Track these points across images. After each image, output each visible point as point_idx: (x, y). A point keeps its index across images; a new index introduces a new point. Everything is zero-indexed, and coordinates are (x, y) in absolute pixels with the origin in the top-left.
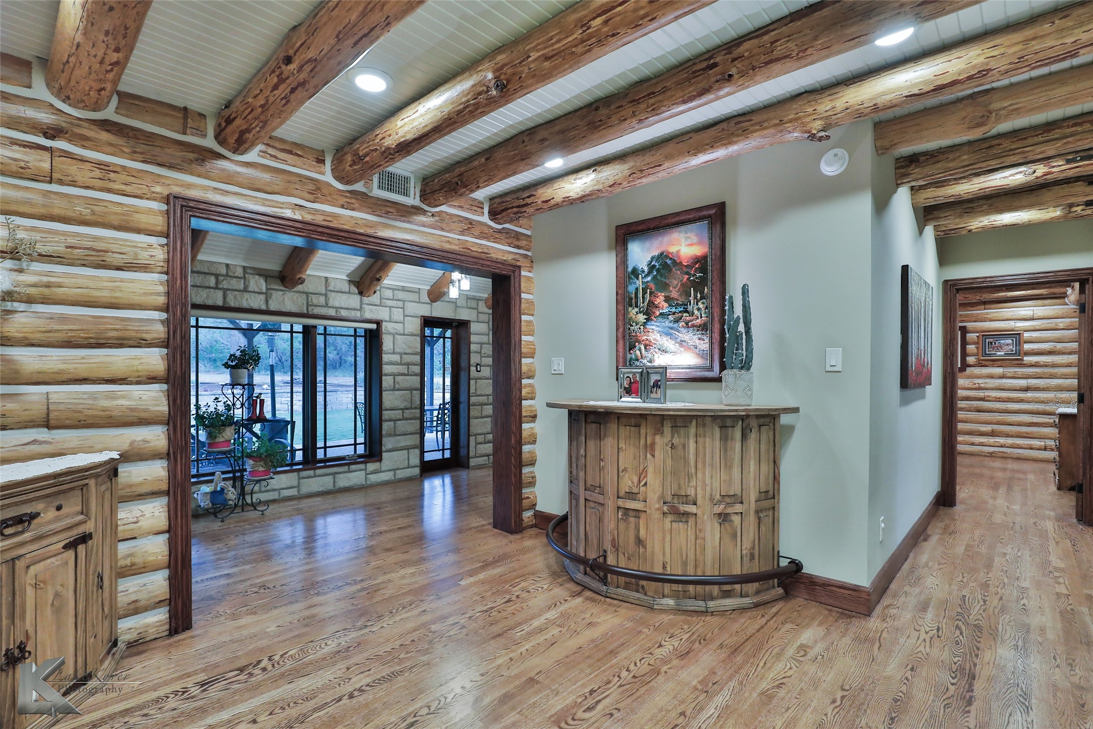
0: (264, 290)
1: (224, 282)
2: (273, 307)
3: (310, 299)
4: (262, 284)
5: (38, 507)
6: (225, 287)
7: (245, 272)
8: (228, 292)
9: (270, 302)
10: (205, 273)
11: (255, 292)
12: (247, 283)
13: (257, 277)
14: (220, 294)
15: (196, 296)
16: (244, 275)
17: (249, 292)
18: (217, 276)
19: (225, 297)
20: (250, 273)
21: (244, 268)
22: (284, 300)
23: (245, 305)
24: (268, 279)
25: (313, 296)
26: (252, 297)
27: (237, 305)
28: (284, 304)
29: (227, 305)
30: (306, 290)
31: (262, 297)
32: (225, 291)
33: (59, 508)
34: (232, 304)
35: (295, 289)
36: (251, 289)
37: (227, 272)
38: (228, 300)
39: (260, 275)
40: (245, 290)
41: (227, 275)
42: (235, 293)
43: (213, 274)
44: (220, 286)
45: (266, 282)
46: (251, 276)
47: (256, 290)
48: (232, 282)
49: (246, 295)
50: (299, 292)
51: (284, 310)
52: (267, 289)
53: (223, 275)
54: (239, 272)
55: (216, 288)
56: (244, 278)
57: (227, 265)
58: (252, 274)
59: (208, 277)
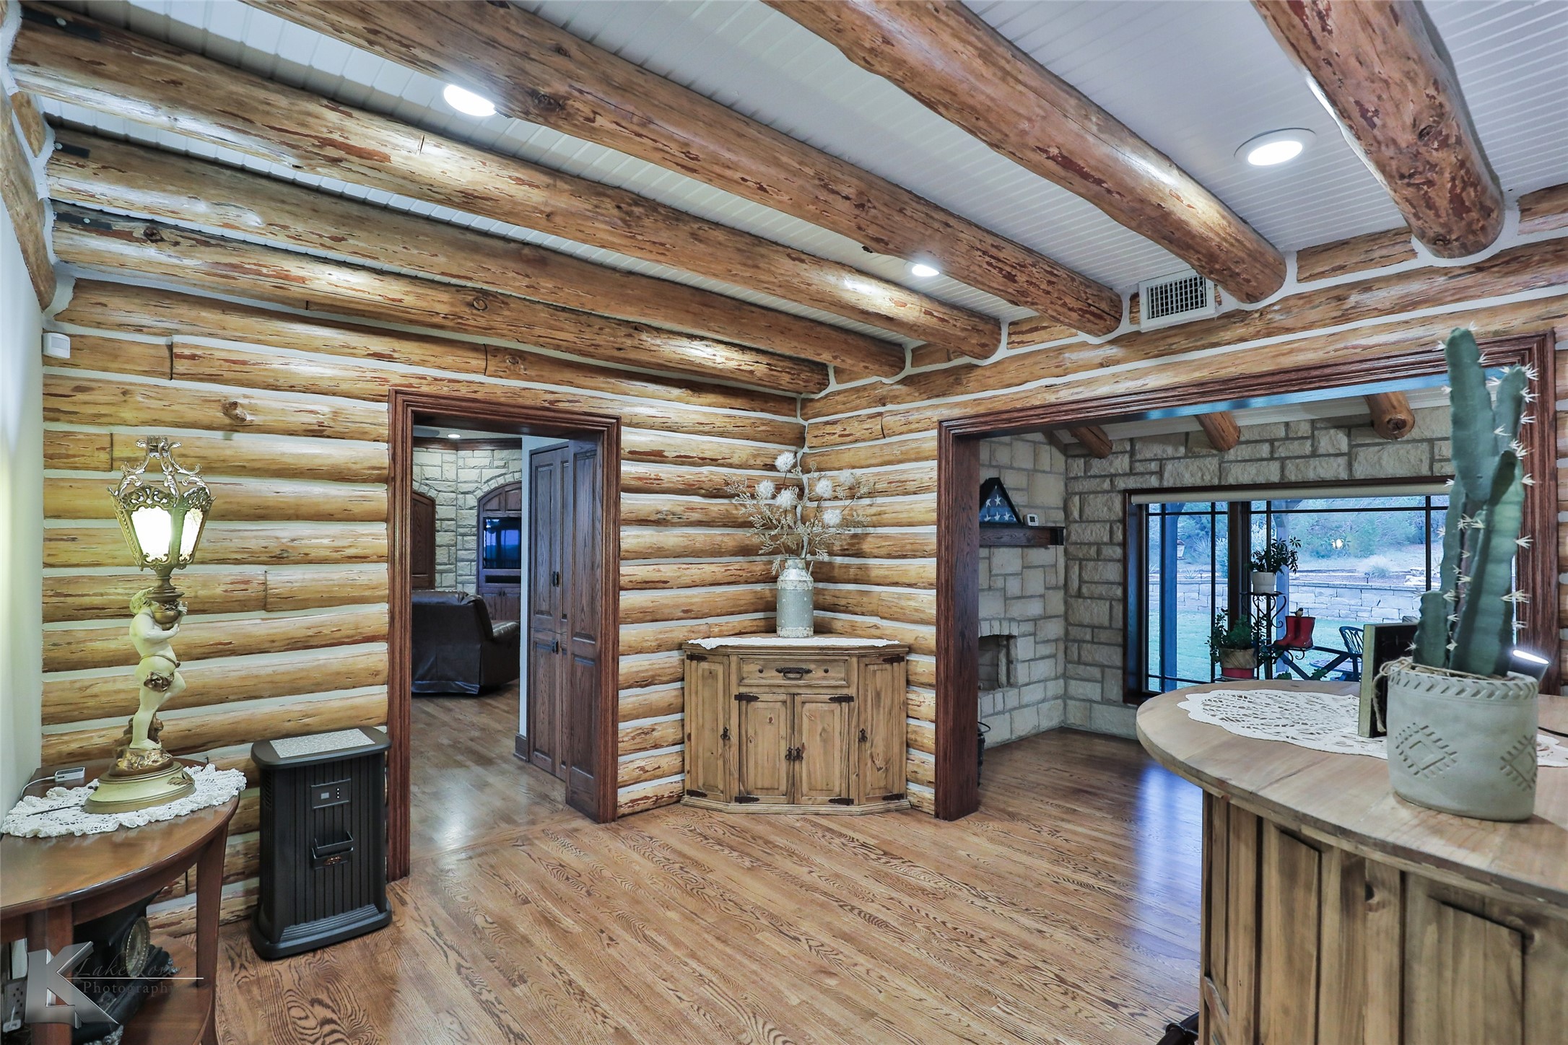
0: (1345, 448)
1: (1280, 450)
2: (1360, 472)
3: (1436, 451)
4: (1343, 442)
5: (812, 666)
6: (1283, 455)
7: (1314, 428)
8: (1288, 462)
9: (1356, 465)
10: (1256, 442)
11: (1329, 455)
12: (1316, 444)
13: (1332, 431)
14: (1275, 466)
15: (1243, 474)
16: (1313, 433)
17: (1320, 456)
18: (1271, 442)
19: (1283, 469)
20: (1322, 428)
21: (1313, 422)
22: (1380, 458)
23: (1311, 476)
24: (1353, 431)
25: (1442, 443)
26: (1324, 465)
27: (1300, 479)
28: (1381, 465)
29: (1286, 480)
30: (1428, 435)
31: (1342, 461)
32: (1283, 460)
33: (826, 671)
34: (1293, 478)
35: (1405, 438)
36: (1322, 451)
37: (1287, 434)
38: (1287, 473)
39: (1337, 427)
40: (1314, 454)
41: (1287, 438)
42: (1297, 461)
43: (1266, 441)
44: (1276, 456)
45: (1349, 436)
46: (1323, 432)
47: (1331, 451)
48: (1291, 447)
49: (1314, 462)
50: (1414, 441)
51: (1382, 475)
52: (1351, 446)
53: (1281, 439)
54: (1305, 429)
55: (1272, 458)
56: (1313, 437)
57: (1287, 424)
58: (1326, 428)
59: (1258, 446)
